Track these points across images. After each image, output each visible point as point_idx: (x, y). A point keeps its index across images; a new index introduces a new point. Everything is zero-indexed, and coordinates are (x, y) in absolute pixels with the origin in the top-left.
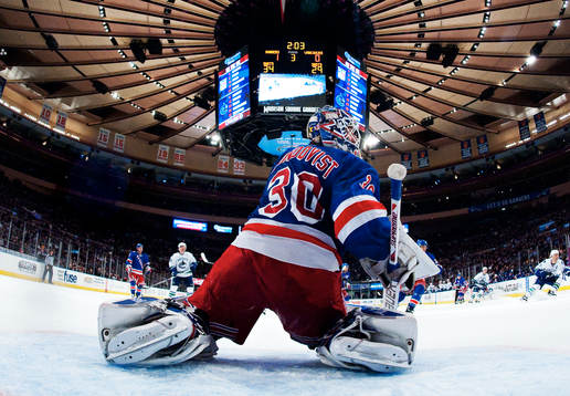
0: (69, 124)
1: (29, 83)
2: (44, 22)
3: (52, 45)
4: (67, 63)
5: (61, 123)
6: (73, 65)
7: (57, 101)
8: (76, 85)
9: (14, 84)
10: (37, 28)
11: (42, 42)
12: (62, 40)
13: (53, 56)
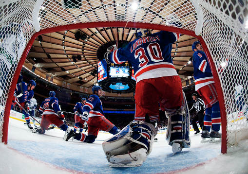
0: (54, 80)
1: (42, 68)
2: (47, 51)
3: (49, 57)
4: (53, 62)
5: (52, 80)
6: (55, 63)
7: (51, 73)
8: (56, 69)
9: (38, 69)
10: (45, 52)
11: (46, 56)
12: (52, 56)
13: (49, 60)
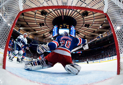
0: (30, 36)
1: (24, 30)
2: (26, 21)
3: (27, 24)
4: (30, 27)
5: (29, 36)
6: (31, 27)
7: (28, 32)
8: (31, 30)
9: (21, 30)
10: (25, 21)
11: (26, 24)
12: (29, 23)
13: (27, 26)
